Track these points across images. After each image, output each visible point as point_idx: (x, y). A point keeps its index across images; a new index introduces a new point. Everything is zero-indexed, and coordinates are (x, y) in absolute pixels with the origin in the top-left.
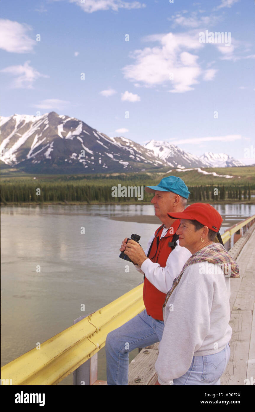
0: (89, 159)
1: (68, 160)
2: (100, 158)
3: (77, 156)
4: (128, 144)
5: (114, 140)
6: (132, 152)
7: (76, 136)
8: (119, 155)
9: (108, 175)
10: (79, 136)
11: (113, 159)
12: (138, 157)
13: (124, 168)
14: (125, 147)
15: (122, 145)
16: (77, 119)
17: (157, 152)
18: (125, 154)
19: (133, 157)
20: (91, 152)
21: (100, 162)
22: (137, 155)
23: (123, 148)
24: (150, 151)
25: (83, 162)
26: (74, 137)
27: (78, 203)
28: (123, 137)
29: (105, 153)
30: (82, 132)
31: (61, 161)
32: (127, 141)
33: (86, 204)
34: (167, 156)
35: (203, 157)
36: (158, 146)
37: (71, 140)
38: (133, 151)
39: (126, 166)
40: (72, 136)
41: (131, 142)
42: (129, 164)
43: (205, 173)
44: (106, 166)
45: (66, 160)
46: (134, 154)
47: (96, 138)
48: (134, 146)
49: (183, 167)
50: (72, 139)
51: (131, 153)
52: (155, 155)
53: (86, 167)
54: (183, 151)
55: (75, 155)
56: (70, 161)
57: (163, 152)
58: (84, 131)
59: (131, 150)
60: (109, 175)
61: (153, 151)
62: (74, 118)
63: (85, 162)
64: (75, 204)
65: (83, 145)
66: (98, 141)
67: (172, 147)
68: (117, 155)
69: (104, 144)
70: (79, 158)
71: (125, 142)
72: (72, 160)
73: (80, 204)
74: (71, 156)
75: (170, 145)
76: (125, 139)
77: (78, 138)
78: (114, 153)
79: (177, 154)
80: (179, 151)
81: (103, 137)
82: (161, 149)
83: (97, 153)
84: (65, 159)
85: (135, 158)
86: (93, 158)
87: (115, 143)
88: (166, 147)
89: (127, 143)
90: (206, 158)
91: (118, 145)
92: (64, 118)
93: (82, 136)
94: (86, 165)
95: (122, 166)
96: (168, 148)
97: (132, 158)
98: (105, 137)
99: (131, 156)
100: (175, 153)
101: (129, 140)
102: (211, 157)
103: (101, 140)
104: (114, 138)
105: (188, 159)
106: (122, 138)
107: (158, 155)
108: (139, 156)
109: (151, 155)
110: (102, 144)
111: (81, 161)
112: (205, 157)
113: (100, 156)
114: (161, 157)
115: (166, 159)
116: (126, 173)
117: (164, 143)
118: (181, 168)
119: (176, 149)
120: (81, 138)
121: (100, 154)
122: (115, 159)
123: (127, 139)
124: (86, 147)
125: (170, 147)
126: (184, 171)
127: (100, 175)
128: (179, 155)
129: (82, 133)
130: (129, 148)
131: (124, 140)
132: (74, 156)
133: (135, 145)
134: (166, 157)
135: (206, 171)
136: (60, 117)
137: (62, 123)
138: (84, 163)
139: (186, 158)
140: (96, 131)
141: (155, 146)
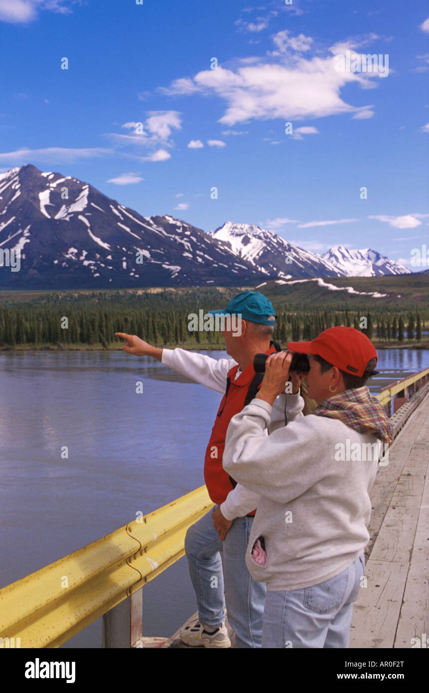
0: (103, 260)
1: (61, 262)
2: (124, 259)
3: (79, 255)
4: (180, 231)
5: (151, 222)
6: (187, 245)
7: (77, 214)
8: (162, 252)
9: (140, 292)
10: (82, 213)
11: (150, 260)
12: (200, 256)
13: (173, 277)
14: (173, 236)
15: (167, 233)
16: (77, 180)
17: (237, 246)
18: (174, 250)
19: (190, 256)
20: (106, 246)
21: (124, 264)
22: (198, 252)
23: (170, 237)
24: (224, 243)
25: (90, 265)
26: (72, 215)
27: (84, 347)
28: (171, 217)
29: (135, 247)
30: (89, 205)
31: (45, 263)
32: (179, 224)
33: (99, 350)
34: (258, 254)
35: (328, 256)
36: (240, 235)
37: (65, 221)
38: (189, 245)
39: (177, 274)
40: (69, 214)
41: (185, 225)
42: (180, 270)
43: (333, 287)
44: (135, 273)
45: (56, 262)
46: (191, 250)
47: (117, 219)
48: (191, 234)
49: (289, 277)
50: (67, 219)
51: (186, 247)
52: (234, 252)
53: (98, 275)
54: (289, 245)
55: (75, 251)
56: (64, 264)
57: (249, 246)
58: (93, 204)
59: (186, 241)
60: (143, 291)
61: (229, 245)
62: (73, 179)
63: (94, 265)
64: (77, 350)
65: (89, 231)
66: (119, 224)
67: (267, 237)
68: (159, 251)
69: (131, 231)
70: (82, 258)
71: (174, 227)
72: (69, 261)
73: (88, 350)
74: (67, 254)
75: (264, 233)
76: (174, 220)
77: (80, 217)
78: (152, 248)
79: (277, 249)
80: (281, 244)
81: (131, 216)
82: (246, 241)
83: (118, 247)
84: (55, 260)
85: (194, 259)
86: (109, 257)
87: (154, 228)
88: (255, 236)
89: (179, 228)
90: (333, 259)
91: (161, 232)
92: (51, 177)
93: (87, 214)
94: (96, 272)
95: (169, 272)
96: (260, 238)
97: (187, 257)
98: (134, 217)
99: (186, 254)
100: (273, 247)
101: (182, 222)
102: (344, 256)
103: (127, 221)
104: (152, 218)
105: (298, 259)
106: (167, 217)
107: (240, 252)
108: (202, 254)
109: (225, 251)
110: (128, 230)
111: (86, 263)
112: (332, 255)
113: (125, 254)
114: (245, 256)
115: (254, 259)
116: (176, 289)
117: (252, 228)
118: (284, 279)
119: (275, 240)
120: (86, 217)
121: (124, 249)
122: (154, 260)
123: (177, 220)
124: (96, 236)
125: (262, 235)
126: (290, 283)
127: (125, 293)
128: (280, 252)
129: (88, 208)
130: (182, 239)
131: (171, 221)
132: (72, 253)
133: (194, 231)
134: (255, 255)
135: (334, 284)
136: (45, 175)
137: (48, 188)
138: (92, 267)
139: (295, 258)
140: (116, 204)
141: (232, 234)
